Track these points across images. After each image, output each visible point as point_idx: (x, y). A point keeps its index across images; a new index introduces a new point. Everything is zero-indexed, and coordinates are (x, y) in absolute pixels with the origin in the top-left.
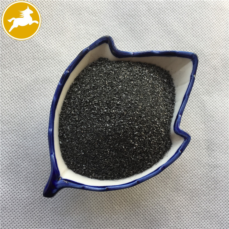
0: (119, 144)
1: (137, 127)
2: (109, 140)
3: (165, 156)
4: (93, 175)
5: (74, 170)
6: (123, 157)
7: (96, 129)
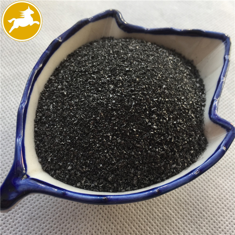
4: (83, 182)
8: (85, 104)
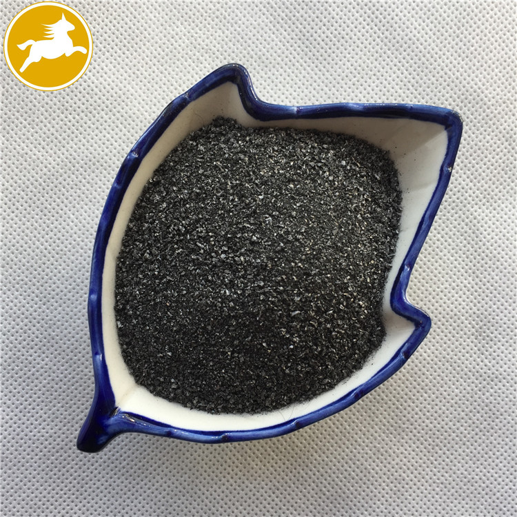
0: (255, 336)
1: (299, 299)
2: (229, 326)
3: (366, 363)
4: (195, 402)
5: (152, 388)
6: (263, 367)
7: (201, 300)
8: (188, 301)
